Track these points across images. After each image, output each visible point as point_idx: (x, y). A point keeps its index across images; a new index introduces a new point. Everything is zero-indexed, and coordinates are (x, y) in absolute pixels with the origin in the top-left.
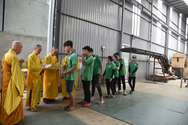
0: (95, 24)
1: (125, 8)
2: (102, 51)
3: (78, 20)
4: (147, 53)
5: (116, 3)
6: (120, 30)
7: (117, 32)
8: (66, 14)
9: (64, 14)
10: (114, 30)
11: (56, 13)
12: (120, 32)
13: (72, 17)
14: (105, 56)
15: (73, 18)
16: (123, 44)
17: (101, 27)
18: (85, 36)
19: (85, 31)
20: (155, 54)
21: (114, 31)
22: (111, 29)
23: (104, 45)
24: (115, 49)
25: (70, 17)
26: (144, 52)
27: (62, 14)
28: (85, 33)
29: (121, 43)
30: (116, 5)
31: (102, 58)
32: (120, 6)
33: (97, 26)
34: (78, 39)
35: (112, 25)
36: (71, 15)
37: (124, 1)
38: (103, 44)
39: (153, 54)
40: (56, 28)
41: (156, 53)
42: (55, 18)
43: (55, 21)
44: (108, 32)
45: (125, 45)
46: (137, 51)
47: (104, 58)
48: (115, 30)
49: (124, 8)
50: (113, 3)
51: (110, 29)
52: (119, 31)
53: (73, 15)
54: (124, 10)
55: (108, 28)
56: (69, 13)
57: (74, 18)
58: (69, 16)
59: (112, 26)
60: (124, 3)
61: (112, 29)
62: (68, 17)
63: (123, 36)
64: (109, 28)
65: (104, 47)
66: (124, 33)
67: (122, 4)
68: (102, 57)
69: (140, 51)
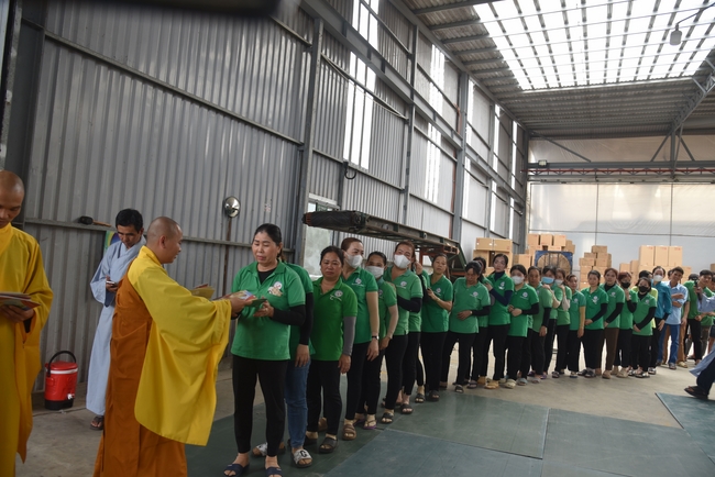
0: (202, 104)
1: (322, 57)
2: (225, 220)
3: (128, 79)
4: (401, 232)
5: (287, 33)
6: (302, 141)
7: (290, 145)
8: (71, 44)
9: (59, 44)
10: (277, 136)
11: (17, 28)
12: (300, 149)
13: (99, 61)
14: (240, 241)
15: (103, 68)
16: (311, 196)
17: (227, 119)
18: (154, 150)
19: (156, 130)
20: (426, 238)
21: (279, 140)
22: (266, 131)
23: (237, 195)
24: (279, 214)
25: (91, 63)
26: (391, 229)
27: (49, 39)
28: (155, 140)
29: (304, 192)
30: (289, 41)
31: (228, 246)
32: (305, 46)
33: (213, 114)
34: (125, 162)
35: (270, 116)
36: (94, 50)
37: (321, 32)
38: (233, 192)
39: (417, 236)
40: (14, 99)
41: (429, 234)
42: (14, 53)
43: (12, 69)
44: (255, 142)
45: (319, 198)
46: (367, 224)
47: (236, 247)
48: (283, 139)
49: (319, 58)
50: (278, 33)
51: (261, 133)
52: (298, 145)
53: (107, 55)
54: (318, 63)
55: (253, 126)
56: (89, 44)
57: (111, 66)
58: (86, 55)
59: (270, 123)
60: (320, 39)
61: (272, 134)
62: (79, 60)
63: (313, 163)
64: (259, 129)
65: (235, 204)
66: (314, 152)
67: (311, 42)
68: (228, 243)
69: (376, 225)
